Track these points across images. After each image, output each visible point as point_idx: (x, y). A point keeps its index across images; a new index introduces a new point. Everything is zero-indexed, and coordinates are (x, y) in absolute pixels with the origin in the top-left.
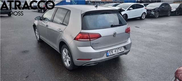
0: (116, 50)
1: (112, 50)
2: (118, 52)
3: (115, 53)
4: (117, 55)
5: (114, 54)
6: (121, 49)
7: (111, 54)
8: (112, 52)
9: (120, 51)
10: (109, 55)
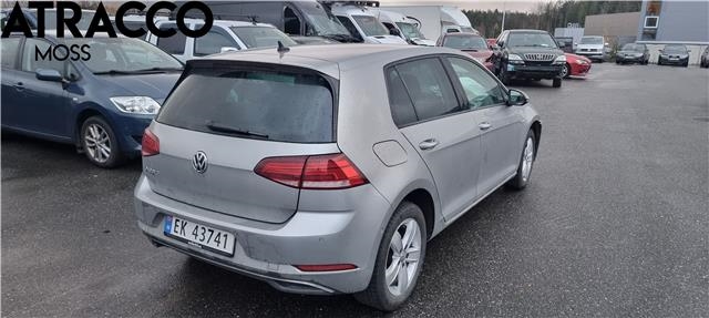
0: (200, 231)
1: (185, 220)
2: (204, 243)
3: (192, 238)
4: (197, 250)
5: (186, 241)
6: (222, 239)
7: (178, 235)
8: (183, 228)
9: (213, 245)
10: (172, 233)
